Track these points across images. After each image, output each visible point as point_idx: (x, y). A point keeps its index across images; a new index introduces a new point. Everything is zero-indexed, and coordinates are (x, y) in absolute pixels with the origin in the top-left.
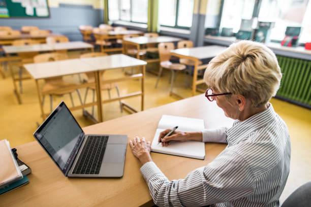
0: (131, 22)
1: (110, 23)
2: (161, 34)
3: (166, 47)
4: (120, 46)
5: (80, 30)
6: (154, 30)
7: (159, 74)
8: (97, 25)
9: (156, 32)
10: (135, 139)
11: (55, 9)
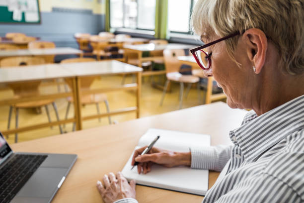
0: (137, 29)
1: (112, 30)
2: (171, 41)
3: (174, 55)
4: (121, 56)
5: (76, 38)
6: (162, 36)
7: (166, 88)
8: (97, 33)
9: (165, 39)
10: (106, 176)
11: (47, 14)
